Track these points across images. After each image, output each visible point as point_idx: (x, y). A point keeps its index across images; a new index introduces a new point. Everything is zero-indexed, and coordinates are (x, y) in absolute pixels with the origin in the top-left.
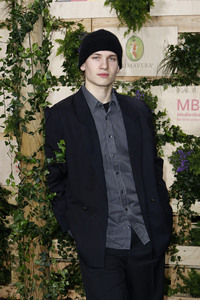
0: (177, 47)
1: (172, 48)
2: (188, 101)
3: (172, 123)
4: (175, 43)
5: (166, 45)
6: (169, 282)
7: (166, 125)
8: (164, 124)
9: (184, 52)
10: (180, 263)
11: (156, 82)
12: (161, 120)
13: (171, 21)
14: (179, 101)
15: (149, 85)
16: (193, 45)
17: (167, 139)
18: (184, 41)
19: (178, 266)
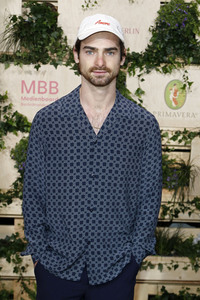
0: (20, 17)
1: (14, 18)
2: (33, 82)
3: (14, 109)
4: (18, 12)
5: (7, 15)
6: (12, 297)
7: (8, 111)
8: (5, 110)
9: (30, 23)
10: (24, 275)
12: (2, 105)
14: (23, 82)
16: (40, 16)
17: (8, 127)
18: (29, 10)
19: (21, 278)
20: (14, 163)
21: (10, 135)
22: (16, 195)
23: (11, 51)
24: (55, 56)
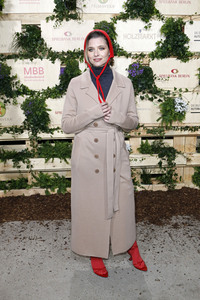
0: (21, 34)
1: (18, 34)
2: (30, 68)
3: (21, 83)
4: (20, 31)
5: (14, 32)
6: (27, 181)
7: (18, 84)
8: (16, 84)
9: (26, 37)
10: (32, 169)
11: (9, 57)
12: (15, 81)
13: (16, 17)
14: (25, 68)
15: (5, 59)
16: (31, 32)
17: (19, 93)
18: (25, 30)
19: (31, 171)
20: (23, 111)
21: (20, 97)
22: (25, 128)
23: (18, 52)
24: (40, 54)
